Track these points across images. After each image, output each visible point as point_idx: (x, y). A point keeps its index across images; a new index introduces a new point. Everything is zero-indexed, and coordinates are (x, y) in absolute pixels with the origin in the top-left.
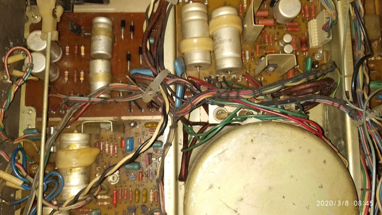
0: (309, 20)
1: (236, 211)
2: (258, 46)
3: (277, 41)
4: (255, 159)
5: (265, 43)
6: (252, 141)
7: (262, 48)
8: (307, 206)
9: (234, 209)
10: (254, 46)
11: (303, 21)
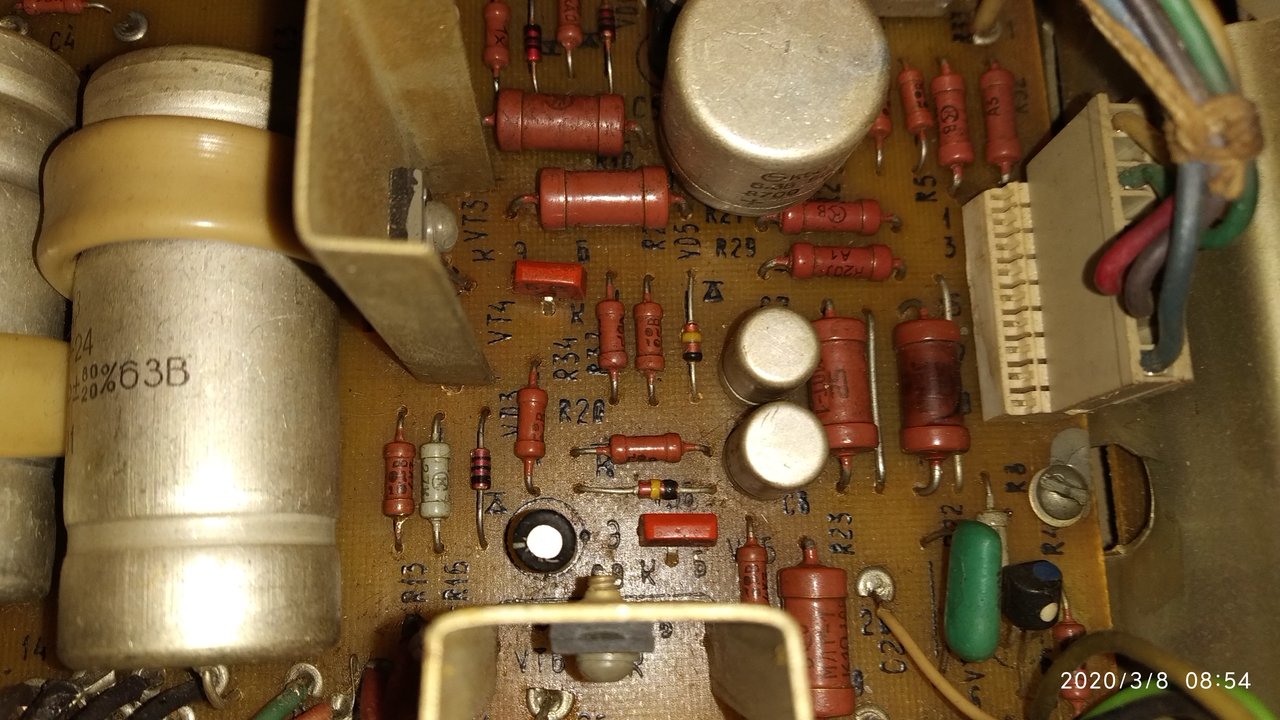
0: (970, 192)
11: (921, 197)
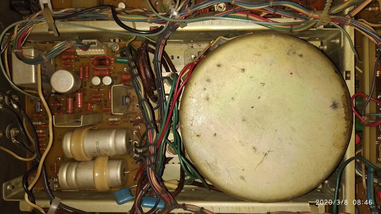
0: (78, 56)
1: (266, 154)
2: (104, 108)
3: (99, 89)
4: (215, 134)
5: (101, 101)
6: (198, 136)
7: (106, 104)
8: (262, 85)
9: (263, 156)
10: (104, 112)
11: (79, 61)
